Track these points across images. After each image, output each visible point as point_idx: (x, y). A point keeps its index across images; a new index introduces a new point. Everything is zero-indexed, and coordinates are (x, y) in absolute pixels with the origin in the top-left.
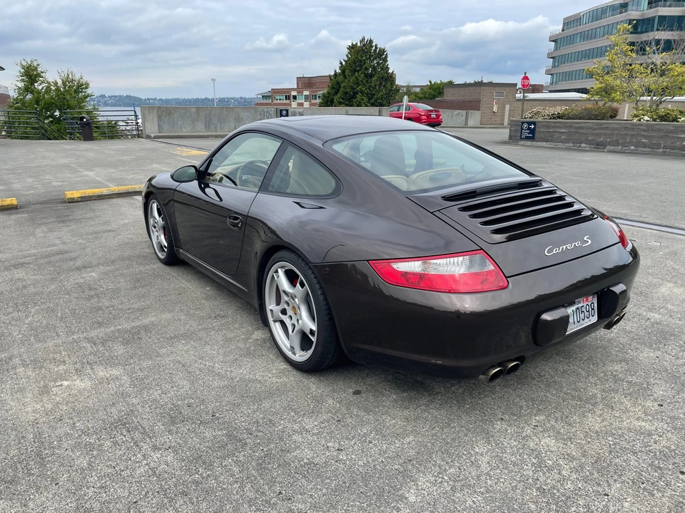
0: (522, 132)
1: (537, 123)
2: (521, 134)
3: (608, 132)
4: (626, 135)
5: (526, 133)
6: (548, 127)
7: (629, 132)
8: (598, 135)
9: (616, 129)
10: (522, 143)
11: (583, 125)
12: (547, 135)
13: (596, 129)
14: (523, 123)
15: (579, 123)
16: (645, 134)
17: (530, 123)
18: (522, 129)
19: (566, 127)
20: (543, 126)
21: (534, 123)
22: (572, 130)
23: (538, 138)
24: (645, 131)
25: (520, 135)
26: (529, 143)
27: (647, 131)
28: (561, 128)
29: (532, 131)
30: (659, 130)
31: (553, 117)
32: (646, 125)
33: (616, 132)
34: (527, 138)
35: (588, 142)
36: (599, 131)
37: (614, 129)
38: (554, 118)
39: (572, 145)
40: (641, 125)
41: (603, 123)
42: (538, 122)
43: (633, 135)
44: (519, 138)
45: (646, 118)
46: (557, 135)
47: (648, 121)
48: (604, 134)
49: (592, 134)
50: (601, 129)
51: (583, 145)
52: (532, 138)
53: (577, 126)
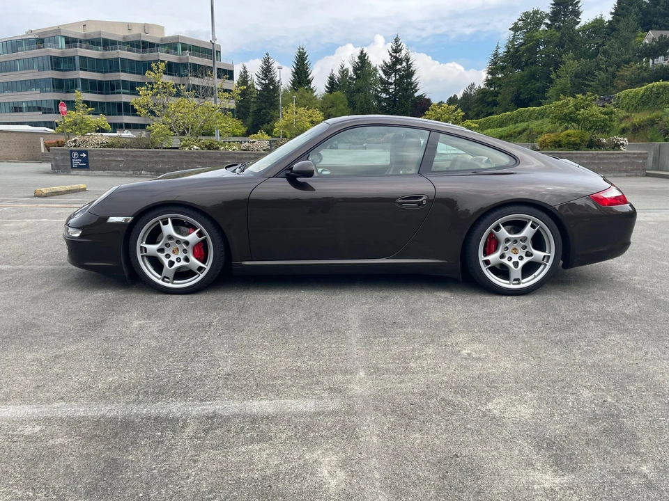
0: (72, 161)
1: (89, 152)
2: (72, 163)
3: (165, 159)
4: (182, 162)
5: (77, 162)
6: (103, 156)
7: (184, 160)
8: (155, 163)
9: (173, 157)
10: (75, 172)
11: (138, 153)
12: (103, 163)
13: (153, 157)
14: (71, 151)
15: (135, 151)
16: (199, 160)
17: (80, 152)
18: (72, 158)
19: (122, 155)
20: (97, 155)
21: (86, 152)
22: (130, 158)
23: (93, 167)
24: (197, 158)
25: (70, 164)
26: (83, 172)
27: (200, 158)
28: (116, 156)
29: (85, 160)
30: (209, 157)
31: (103, 145)
32: (197, 153)
33: (172, 160)
34: (79, 167)
35: (147, 169)
36: (157, 159)
37: (169, 157)
38: (104, 147)
39: (132, 172)
40: (194, 153)
41: (159, 152)
42: (90, 150)
43: (188, 162)
44: (70, 167)
45: (195, 147)
46: (114, 164)
47: (197, 149)
48: (162, 162)
49: (150, 162)
50: (156, 157)
51: (143, 172)
52: (86, 167)
53: (134, 154)
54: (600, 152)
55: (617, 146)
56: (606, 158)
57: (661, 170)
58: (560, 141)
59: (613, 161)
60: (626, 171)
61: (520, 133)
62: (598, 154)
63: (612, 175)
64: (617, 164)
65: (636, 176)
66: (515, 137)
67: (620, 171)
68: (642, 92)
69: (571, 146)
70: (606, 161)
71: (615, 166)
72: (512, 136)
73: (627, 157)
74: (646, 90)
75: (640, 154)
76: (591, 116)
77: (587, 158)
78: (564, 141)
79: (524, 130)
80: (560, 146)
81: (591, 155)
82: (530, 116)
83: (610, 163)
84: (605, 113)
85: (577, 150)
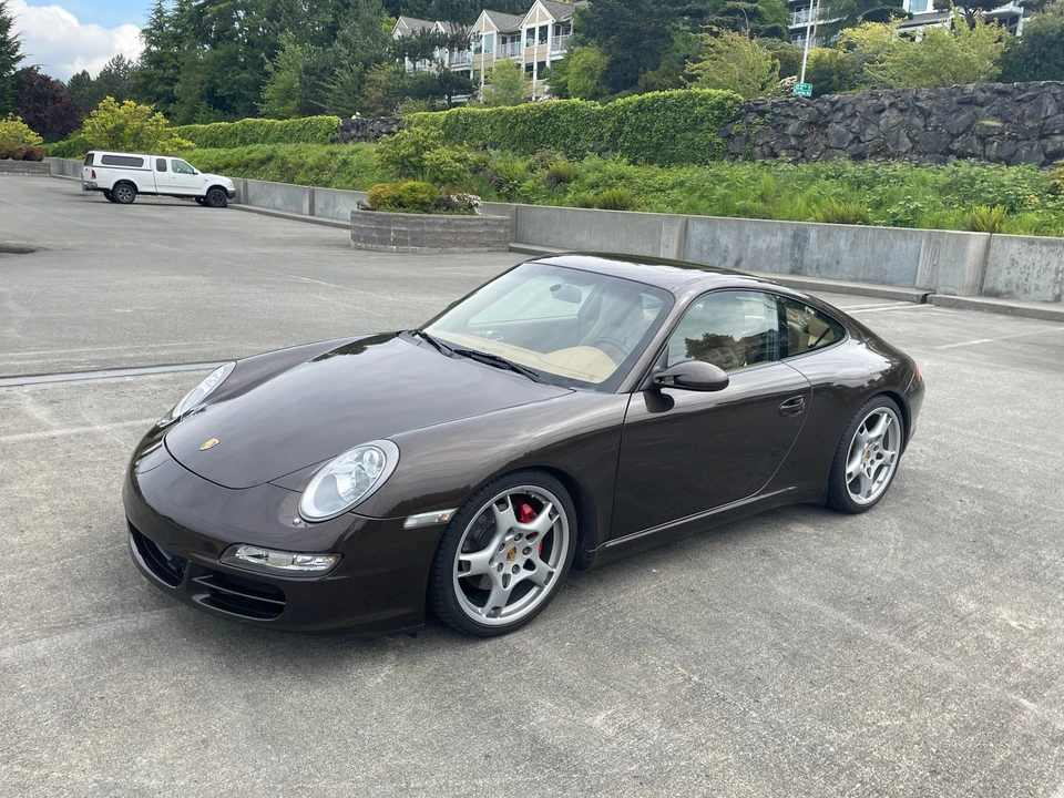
54: (456, 216)
55: (470, 207)
56: (464, 226)
57: (529, 244)
58: (400, 197)
59: (472, 230)
60: (487, 245)
61: (262, 162)
62: (453, 219)
63: (471, 250)
64: (476, 234)
65: (499, 251)
66: (255, 169)
67: (481, 245)
68: (443, 119)
69: (418, 206)
70: (464, 230)
71: (475, 237)
72: (247, 165)
73: (486, 224)
74: (449, 116)
75: (502, 220)
76: (444, 163)
77: (442, 225)
78: (407, 198)
79: (270, 158)
80: (401, 205)
81: (446, 221)
82: (267, 134)
83: (469, 233)
84: (459, 160)
85: (426, 212)
